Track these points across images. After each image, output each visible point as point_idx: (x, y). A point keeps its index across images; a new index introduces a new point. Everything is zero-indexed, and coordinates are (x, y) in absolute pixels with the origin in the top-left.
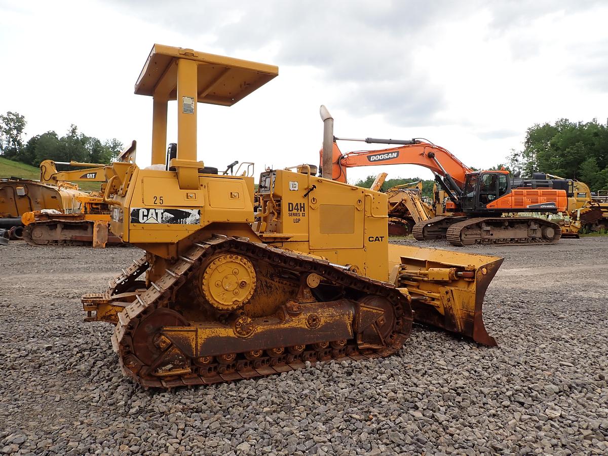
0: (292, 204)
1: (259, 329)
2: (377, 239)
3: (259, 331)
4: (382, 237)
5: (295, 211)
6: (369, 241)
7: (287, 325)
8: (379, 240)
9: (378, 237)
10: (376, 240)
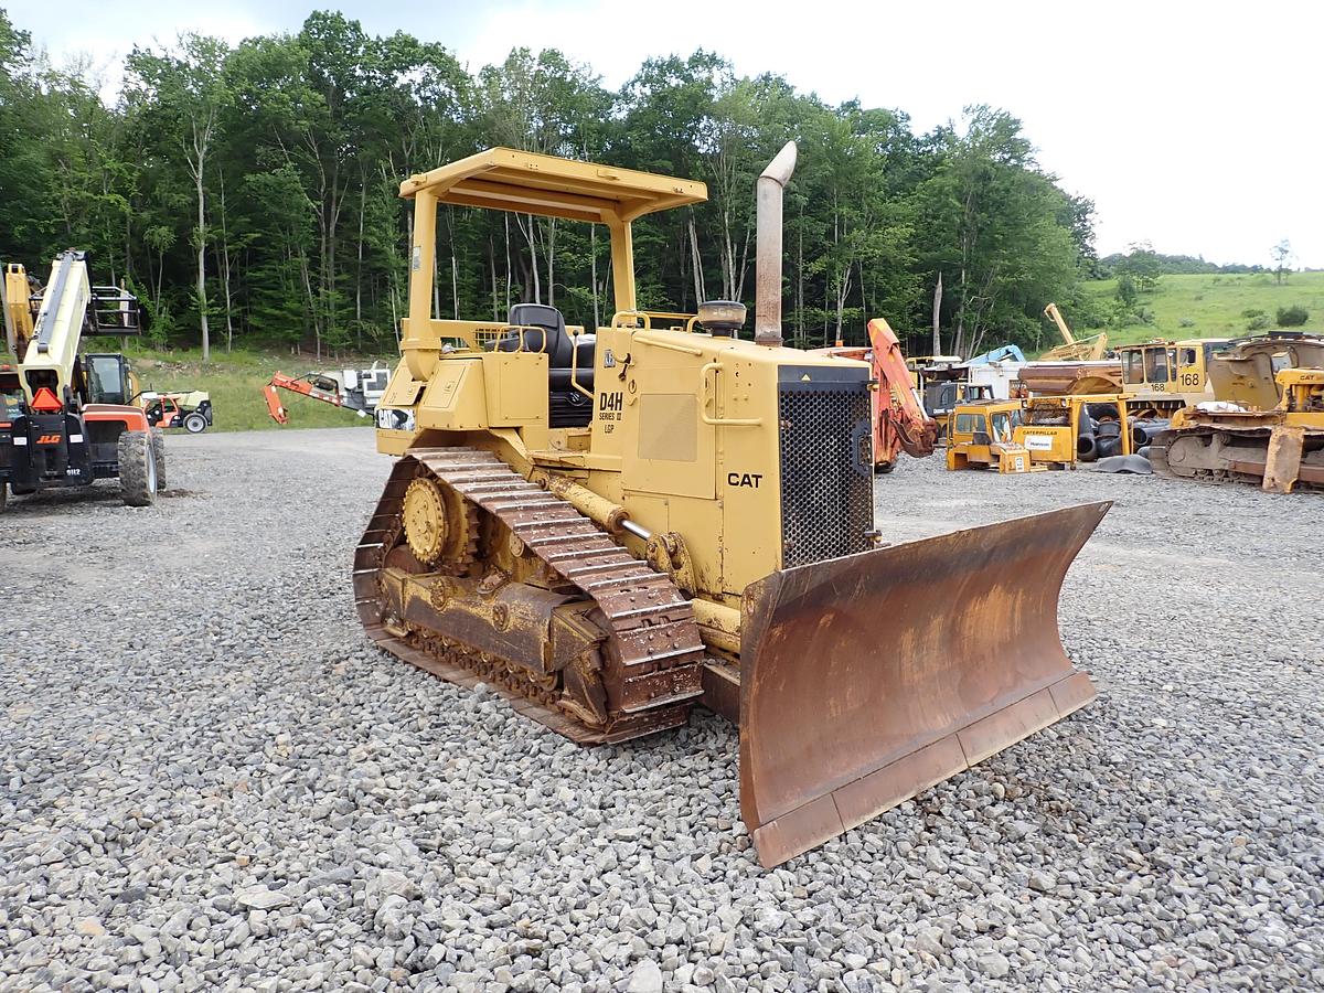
0: (605, 395)
1: (452, 604)
2: (746, 481)
3: (451, 607)
4: (757, 477)
5: (608, 410)
6: (730, 483)
7: (474, 611)
8: (749, 483)
9: (746, 476)
10: (743, 483)
